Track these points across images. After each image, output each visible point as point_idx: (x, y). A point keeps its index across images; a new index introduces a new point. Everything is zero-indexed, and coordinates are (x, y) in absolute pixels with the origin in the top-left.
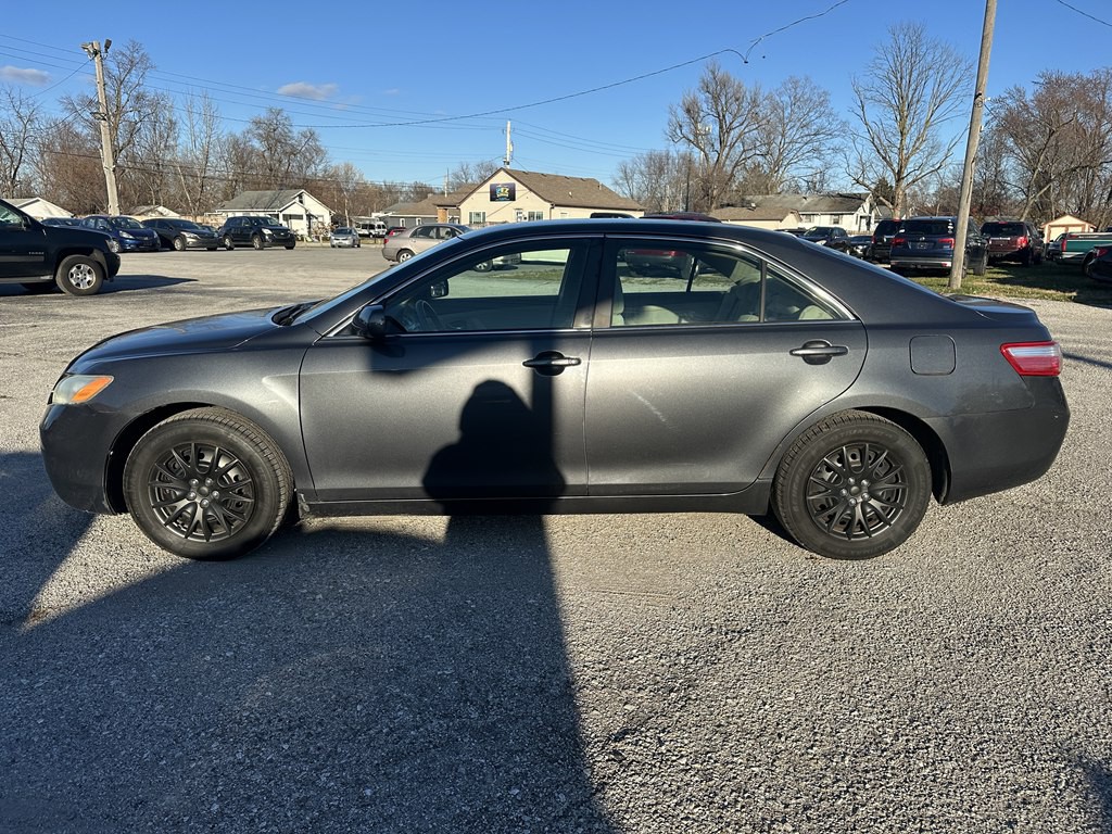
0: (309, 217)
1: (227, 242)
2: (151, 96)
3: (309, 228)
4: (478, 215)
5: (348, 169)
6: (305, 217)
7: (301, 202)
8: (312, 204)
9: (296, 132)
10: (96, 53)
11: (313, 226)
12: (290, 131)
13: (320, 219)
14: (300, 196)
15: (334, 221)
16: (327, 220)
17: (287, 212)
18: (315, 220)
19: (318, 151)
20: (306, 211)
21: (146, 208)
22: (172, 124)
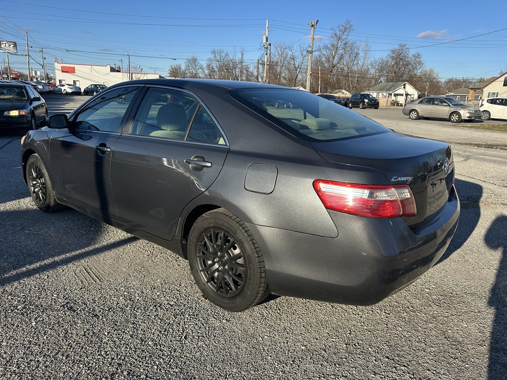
0: (407, 95)
1: (350, 105)
2: (350, 42)
3: (406, 100)
4: (494, 94)
5: (432, 71)
6: (404, 95)
7: (404, 88)
8: (410, 89)
9: (410, 55)
10: (312, 26)
11: (408, 99)
12: (408, 55)
13: (412, 96)
14: (405, 85)
15: (419, 97)
16: (416, 97)
17: (396, 93)
18: (409, 96)
19: (420, 63)
20: (406, 92)
21: (338, 90)
22: (357, 54)
